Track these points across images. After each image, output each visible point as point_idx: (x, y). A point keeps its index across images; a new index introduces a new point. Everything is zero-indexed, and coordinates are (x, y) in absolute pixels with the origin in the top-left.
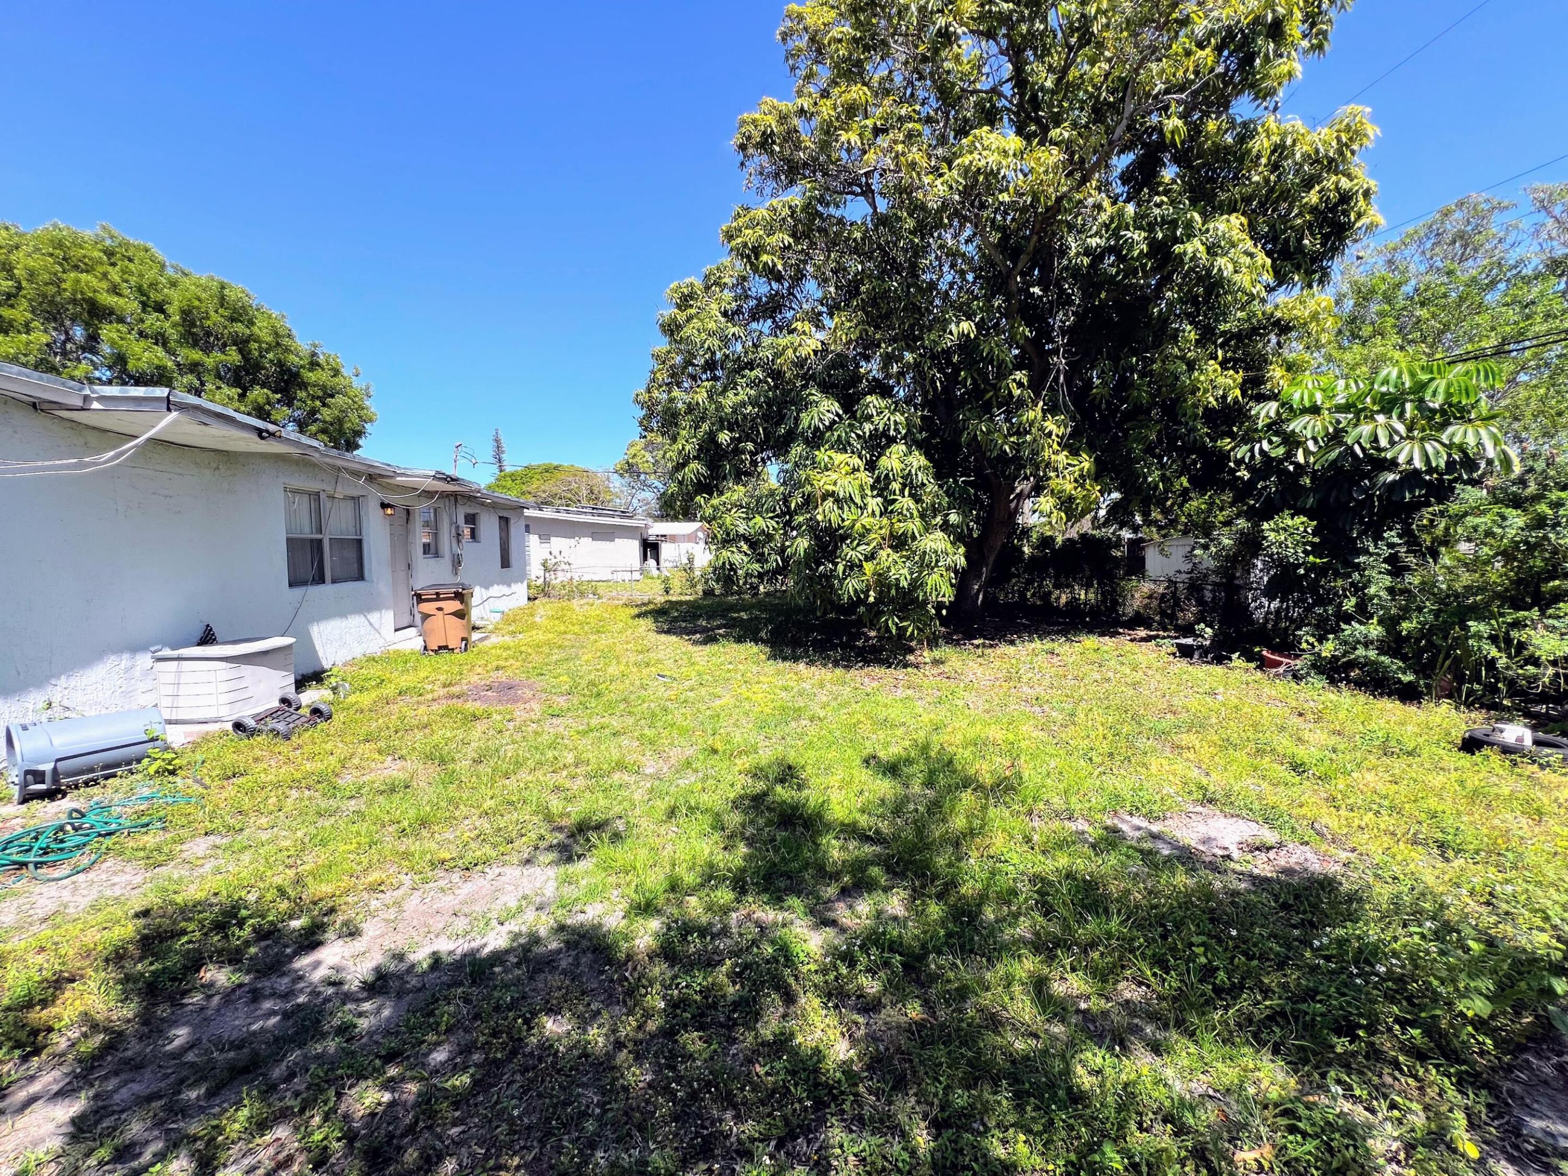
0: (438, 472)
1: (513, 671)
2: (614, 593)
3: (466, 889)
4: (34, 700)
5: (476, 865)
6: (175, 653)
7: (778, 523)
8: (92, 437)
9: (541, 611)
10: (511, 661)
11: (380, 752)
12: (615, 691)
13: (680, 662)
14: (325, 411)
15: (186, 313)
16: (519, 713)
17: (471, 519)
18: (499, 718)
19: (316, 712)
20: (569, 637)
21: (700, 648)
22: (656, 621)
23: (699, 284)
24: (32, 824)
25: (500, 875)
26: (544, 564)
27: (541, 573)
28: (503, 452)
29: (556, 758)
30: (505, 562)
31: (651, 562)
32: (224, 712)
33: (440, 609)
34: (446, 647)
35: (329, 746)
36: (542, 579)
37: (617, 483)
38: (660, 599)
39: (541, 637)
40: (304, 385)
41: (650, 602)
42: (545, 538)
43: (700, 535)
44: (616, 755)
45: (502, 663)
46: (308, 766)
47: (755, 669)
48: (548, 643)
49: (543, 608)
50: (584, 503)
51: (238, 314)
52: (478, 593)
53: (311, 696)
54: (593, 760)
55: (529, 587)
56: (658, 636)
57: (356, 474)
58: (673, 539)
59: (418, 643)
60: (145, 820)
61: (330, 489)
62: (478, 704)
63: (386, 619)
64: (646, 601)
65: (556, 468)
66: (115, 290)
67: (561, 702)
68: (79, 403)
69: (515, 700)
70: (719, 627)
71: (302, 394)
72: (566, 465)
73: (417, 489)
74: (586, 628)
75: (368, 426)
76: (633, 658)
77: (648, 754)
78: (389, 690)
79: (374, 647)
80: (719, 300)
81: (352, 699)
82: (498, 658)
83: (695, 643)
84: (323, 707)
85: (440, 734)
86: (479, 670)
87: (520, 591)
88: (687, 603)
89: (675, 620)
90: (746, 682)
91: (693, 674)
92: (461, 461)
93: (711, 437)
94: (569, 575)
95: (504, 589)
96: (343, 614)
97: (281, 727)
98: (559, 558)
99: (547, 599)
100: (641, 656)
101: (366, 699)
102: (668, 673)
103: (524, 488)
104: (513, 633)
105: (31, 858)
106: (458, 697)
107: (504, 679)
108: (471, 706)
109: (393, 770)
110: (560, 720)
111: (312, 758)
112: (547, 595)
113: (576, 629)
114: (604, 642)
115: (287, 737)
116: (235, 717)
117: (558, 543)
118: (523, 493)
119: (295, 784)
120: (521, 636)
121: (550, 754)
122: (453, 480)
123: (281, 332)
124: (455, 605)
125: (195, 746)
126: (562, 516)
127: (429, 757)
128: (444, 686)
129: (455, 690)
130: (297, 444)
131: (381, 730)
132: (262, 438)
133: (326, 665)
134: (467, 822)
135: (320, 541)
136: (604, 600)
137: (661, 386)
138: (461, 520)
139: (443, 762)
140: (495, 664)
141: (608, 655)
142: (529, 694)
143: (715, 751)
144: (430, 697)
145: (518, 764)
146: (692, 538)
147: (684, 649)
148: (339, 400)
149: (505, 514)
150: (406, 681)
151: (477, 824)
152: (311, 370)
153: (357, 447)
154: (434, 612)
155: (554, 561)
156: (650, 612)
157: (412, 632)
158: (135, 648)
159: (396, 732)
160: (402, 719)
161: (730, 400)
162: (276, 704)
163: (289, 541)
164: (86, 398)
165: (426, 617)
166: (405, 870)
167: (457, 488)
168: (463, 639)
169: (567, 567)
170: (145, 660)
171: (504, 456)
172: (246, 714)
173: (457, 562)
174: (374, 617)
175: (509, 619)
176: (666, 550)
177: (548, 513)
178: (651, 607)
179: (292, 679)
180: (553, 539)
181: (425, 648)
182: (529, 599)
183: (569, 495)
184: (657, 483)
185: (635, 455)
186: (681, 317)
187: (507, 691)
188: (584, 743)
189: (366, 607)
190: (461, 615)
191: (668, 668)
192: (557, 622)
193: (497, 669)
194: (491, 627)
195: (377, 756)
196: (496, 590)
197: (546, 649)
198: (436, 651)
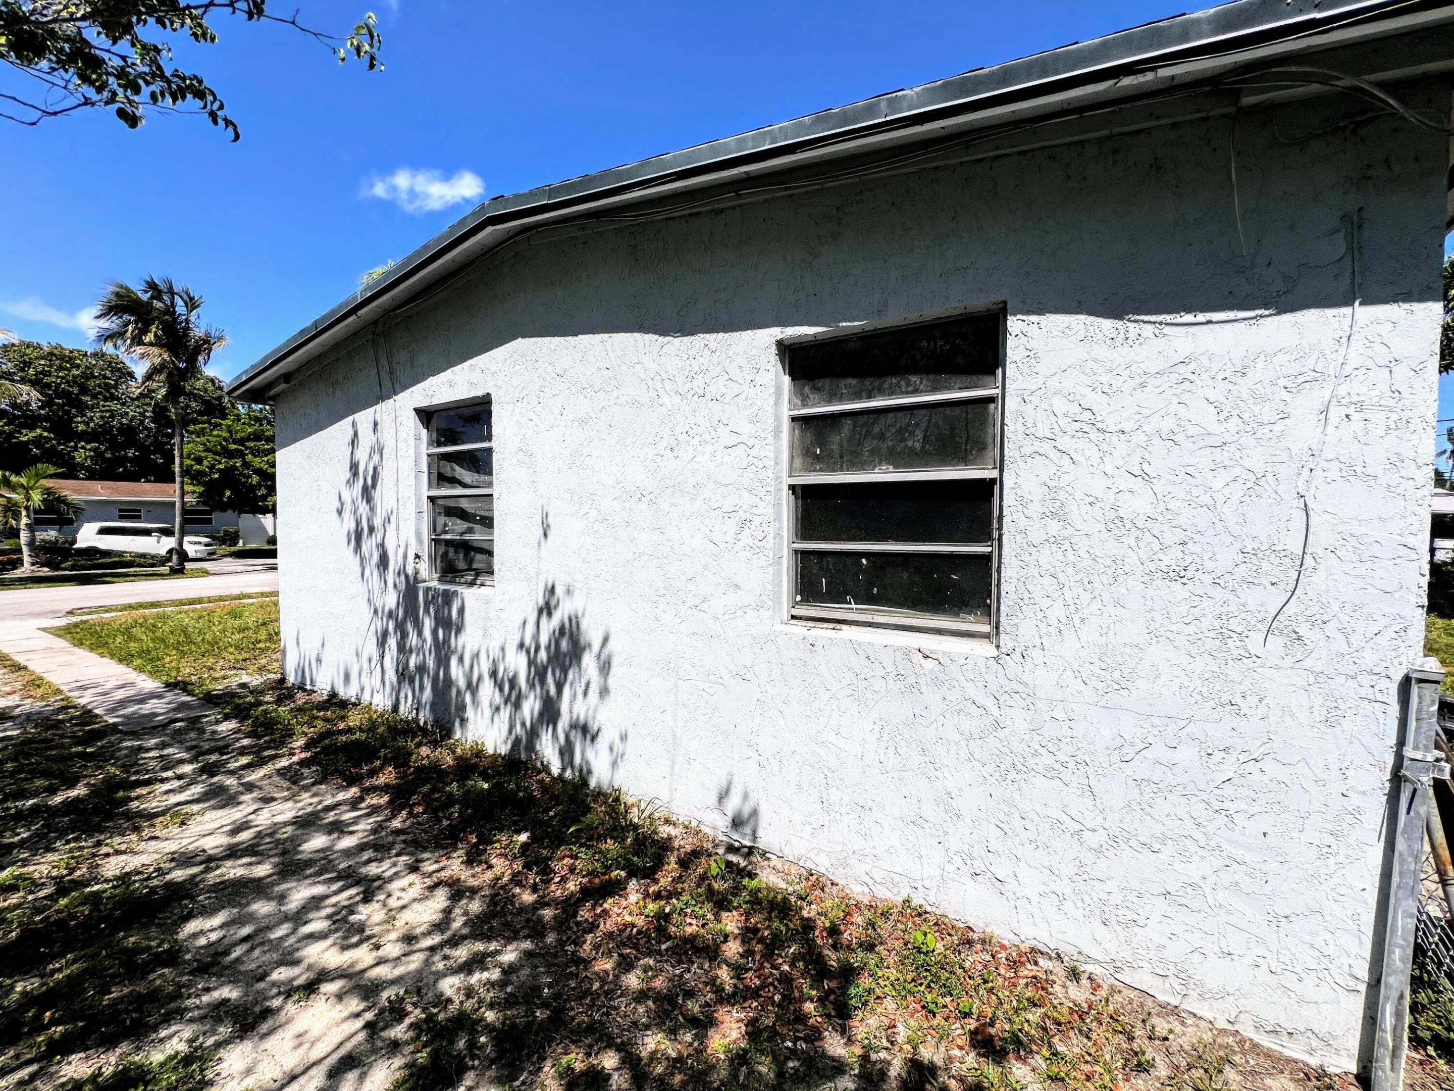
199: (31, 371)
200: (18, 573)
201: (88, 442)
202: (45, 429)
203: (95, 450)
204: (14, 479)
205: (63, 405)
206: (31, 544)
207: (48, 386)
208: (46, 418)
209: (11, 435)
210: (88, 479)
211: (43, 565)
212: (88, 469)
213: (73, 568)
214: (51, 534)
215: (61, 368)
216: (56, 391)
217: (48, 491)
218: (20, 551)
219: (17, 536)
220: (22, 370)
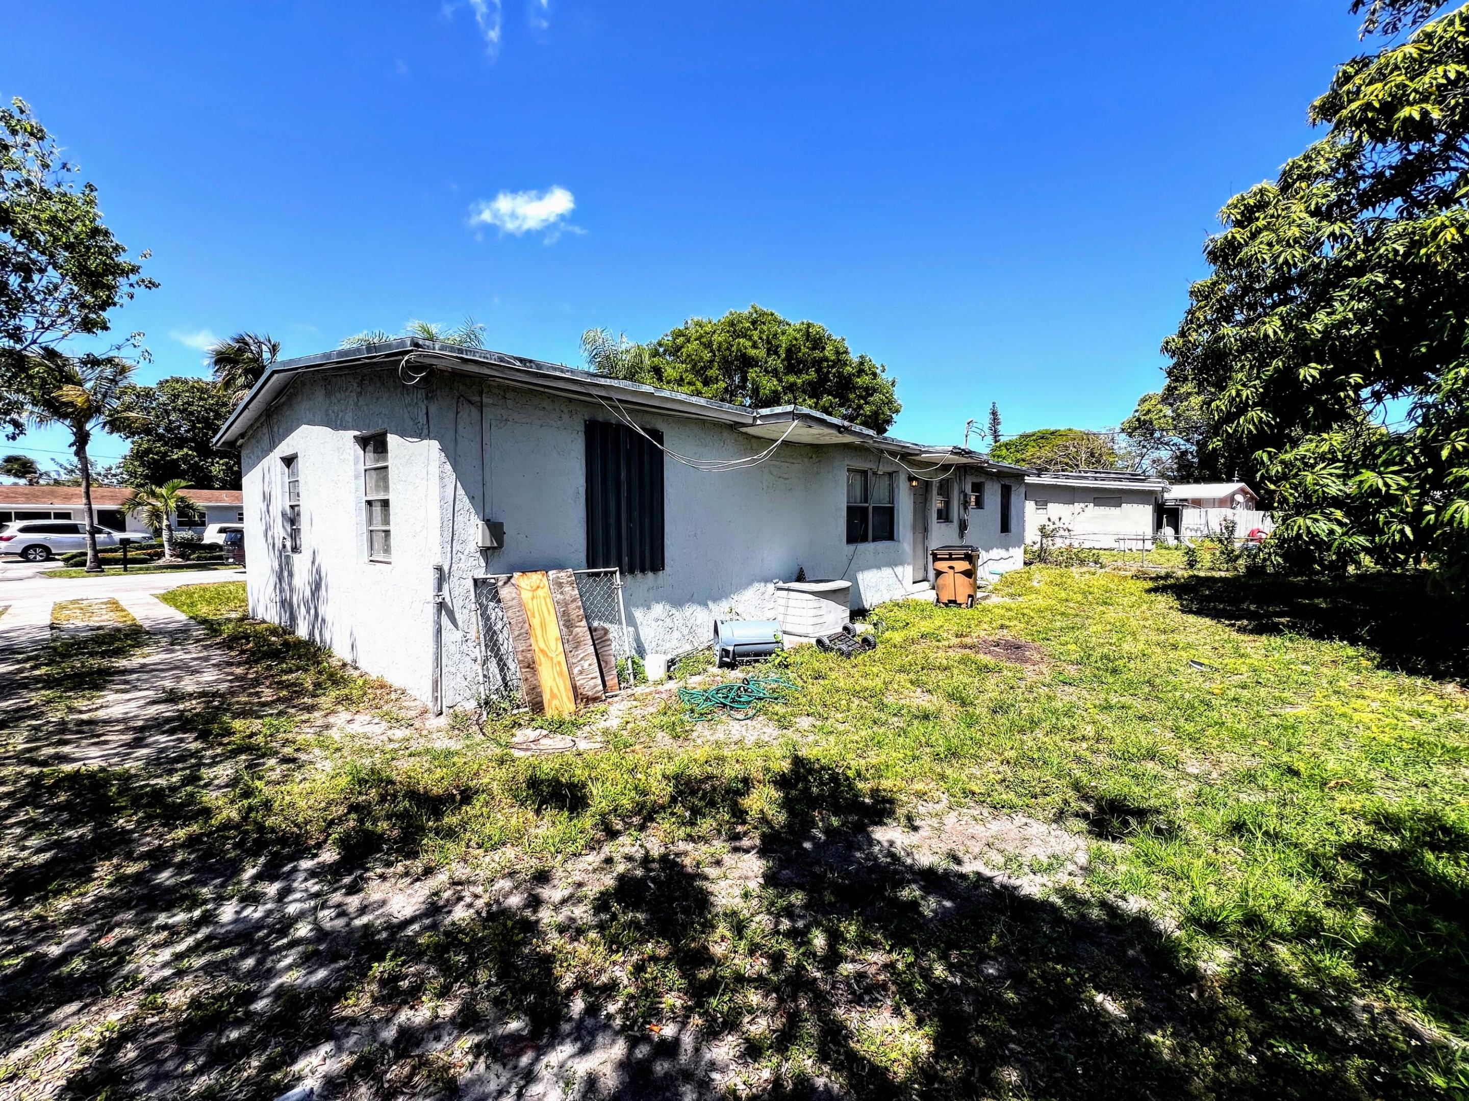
0: (955, 448)
1: (1016, 631)
2: (1120, 563)
3: (995, 827)
4: (725, 605)
5: (1003, 807)
6: (786, 585)
7: (1407, 479)
8: (754, 443)
9: (1037, 576)
10: (1016, 622)
11: (912, 682)
12: (1134, 670)
13: (1222, 651)
14: (867, 408)
15: (789, 351)
16: (1029, 672)
17: (978, 488)
18: (1010, 674)
19: (865, 641)
20: (1071, 605)
21: (1251, 637)
22: (1179, 598)
23: (1271, 186)
24: (727, 682)
25: (1026, 824)
26: (1042, 529)
27: (1038, 539)
28: (999, 424)
29: (1074, 727)
30: (1005, 527)
31: (1168, 531)
32: (810, 630)
33: (951, 568)
34: (954, 602)
35: (875, 670)
36: (1039, 545)
37: (1123, 443)
38: (1182, 573)
39: (1041, 602)
40: (855, 388)
41: (1168, 576)
42: (1042, 504)
43: (1239, 498)
44: (1146, 742)
45: (1007, 623)
46: (863, 682)
47: (1353, 677)
48: (1050, 609)
49: (1041, 575)
50: (1083, 467)
51: (817, 342)
52: (984, 555)
53: (862, 628)
54: (1118, 740)
55: (1025, 552)
56: (1185, 616)
57: (893, 454)
58: (1197, 503)
59: (931, 596)
60: (776, 695)
61: (874, 467)
62: (989, 657)
63: (907, 572)
64: (1163, 573)
65: (1053, 433)
66: (755, 346)
67: (1071, 671)
68: (751, 422)
69: (1025, 661)
70: (1281, 614)
71: (852, 396)
72: (1062, 429)
73: (937, 464)
74: (1090, 597)
75: (894, 416)
76: (1153, 636)
77: (1189, 751)
78: (913, 633)
79: (898, 595)
80: (1306, 199)
81: (887, 635)
82: (1002, 617)
83: (1242, 630)
84: (871, 638)
85: (960, 678)
86: (986, 626)
87: (1018, 555)
88: (1221, 579)
89: (1208, 599)
90: (1335, 692)
91: (1244, 669)
92: (972, 435)
93: (1287, 377)
94: (1067, 542)
95: (1002, 553)
96: (878, 567)
97: (844, 647)
98: (1058, 524)
99: (1043, 565)
100: (1163, 637)
101: (897, 637)
102: (1206, 662)
103: (1019, 456)
104: (1012, 596)
105: (727, 702)
106: (970, 648)
107: (1010, 638)
108: (984, 658)
109: (921, 701)
110: (1072, 689)
111: (865, 675)
112: (1043, 560)
113: (1079, 597)
114: (1111, 614)
115: (849, 656)
116: (817, 635)
117: (1056, 510)
118: (1017, 461)
119: (856, 694)
120: (1020, 599)
121: (1067, 722)
122: (967, 453)
123: (841, 350)
124: (964, 565)
125: (797, 651)
126: (1061, 482)
127: (951, 697)
128: (957, 636)
129: (968, 641)
130: (859, 434)
131: (911, 665)
132: (840, 432)
133: (867, 606)
134: (989, 764)
135: (867, 508)
136: (1107, 569)
137: (1200, 326)
138: (968, 489)
139: (963, 704)
140: (1000, 622)
141: (1120, 629)
142: (1036, 657)
143: (1296, 773)
144: (946, 643)
145: (1034, 723)
146: (1229, 502)
147: (1226, 636)
148: (877, 397)
149: (1007, 482)
150: (925, 626)
151: (1001, 769)
152: (859, 377)
153: (886, 430)
154: (946, 570)
155: (1052, 527)
156: (1171, 587)
157: (926, 585)
158: (767, 580)
159: (923, 669)
160: (926, 658)
161: (1320, 321)
162: (840, 630)
163: (849, 508)
164: (755, 418)
165: (939, 573)
166: (942, 789)
167: (969, 460)
168: (970, 596)
169: (1066, 533)
170: (771, 587)
171: (999, 427)
172: (825, 633)
173: (963, 526)
174: (899, 570)
175: (1007, 581)
176: (1189, 517)
177: (1046, 480)
178: (1171, 581)
179: (847, 613)
180: (1050, 505)
181: (938, 601)
182: (1025, 564)
183: (1066, 460)
184: (1176, 440)
185: (1149, 411)
186: (1240, 235)
187: (1015, 649)
188: (1106, 719)
189: (893, 563)
190: (969, 574)
191: (1205, 654)
192: (1056, 588)
193: (1002, 627)
194: (990, 587)
195: (909, 685)
196: (996, 553)
197: (1048, 614)
198: (946, 605)
199: (180, 402)
200: (161, 562)
201: (221, 458)
202: (191, 449)
203: (226, 464)
204: (158, 490)
205: (203, 428)
206: (170, 540)
207: (192, 413)
208: (192, 440)
209: (165, 454)
210: (222, 488)
211: (178, 556)
212: (222, 480)
213: (198, 559)
214: (185, 534)
215: (201, 399)
216: (197, 418)
217: (182, 499)
218: (162, 546)
219: (160, 535)
220: (174, 401)
